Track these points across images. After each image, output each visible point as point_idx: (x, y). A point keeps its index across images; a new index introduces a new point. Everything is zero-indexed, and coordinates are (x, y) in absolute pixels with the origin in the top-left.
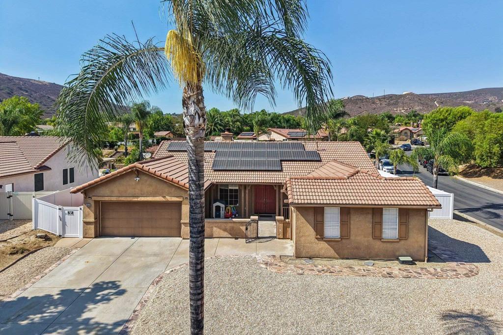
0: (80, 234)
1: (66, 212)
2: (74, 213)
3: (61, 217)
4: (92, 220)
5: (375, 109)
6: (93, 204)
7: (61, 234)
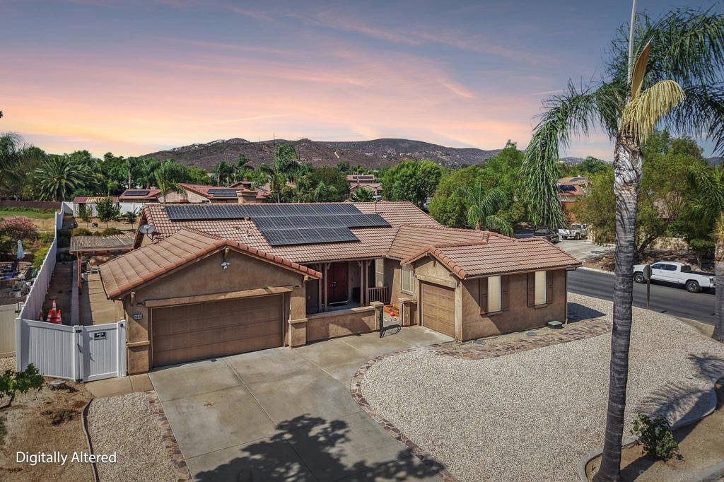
0: (119, 371)
1: (91, 335)
2: (108, 335)
3: (81, 344)
4: (145, 341)
5: (263, 158)
6: (145, 314)
7: (82, 377)
